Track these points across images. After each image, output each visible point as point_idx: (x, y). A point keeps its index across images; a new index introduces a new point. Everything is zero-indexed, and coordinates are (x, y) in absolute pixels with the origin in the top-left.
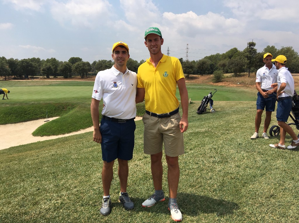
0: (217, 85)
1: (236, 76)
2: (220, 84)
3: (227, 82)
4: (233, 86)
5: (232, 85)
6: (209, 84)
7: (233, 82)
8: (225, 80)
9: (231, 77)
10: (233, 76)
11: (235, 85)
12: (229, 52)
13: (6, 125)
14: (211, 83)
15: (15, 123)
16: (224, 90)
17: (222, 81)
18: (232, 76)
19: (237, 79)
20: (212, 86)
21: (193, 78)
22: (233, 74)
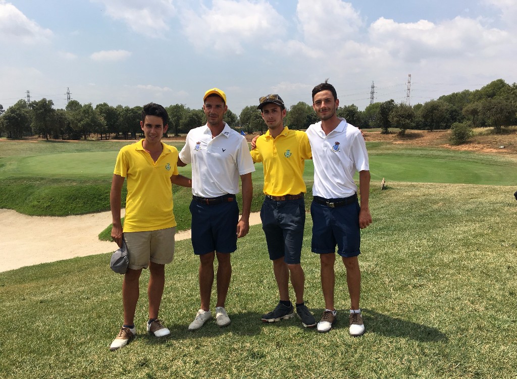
0: (458, 150)
1: (498, 132)
2: (464, 148)
3: (479, 143)
4: (489, 152)
5: (488, 150)
6: (442, 147)
7: (491, 144)
8: (475, 140)
9: (488, 134)
10: (492, 132)
11: (495, 151)
12: (488, 86)
13: (67, 217)
14: (447, 146)
15: (82, 214)
16: (472, 158)
17: (469, 142)
18: (490, 132)
19: (499, 137)
20: (448, 150)
21: (412, 137)
22: (492, 128)
